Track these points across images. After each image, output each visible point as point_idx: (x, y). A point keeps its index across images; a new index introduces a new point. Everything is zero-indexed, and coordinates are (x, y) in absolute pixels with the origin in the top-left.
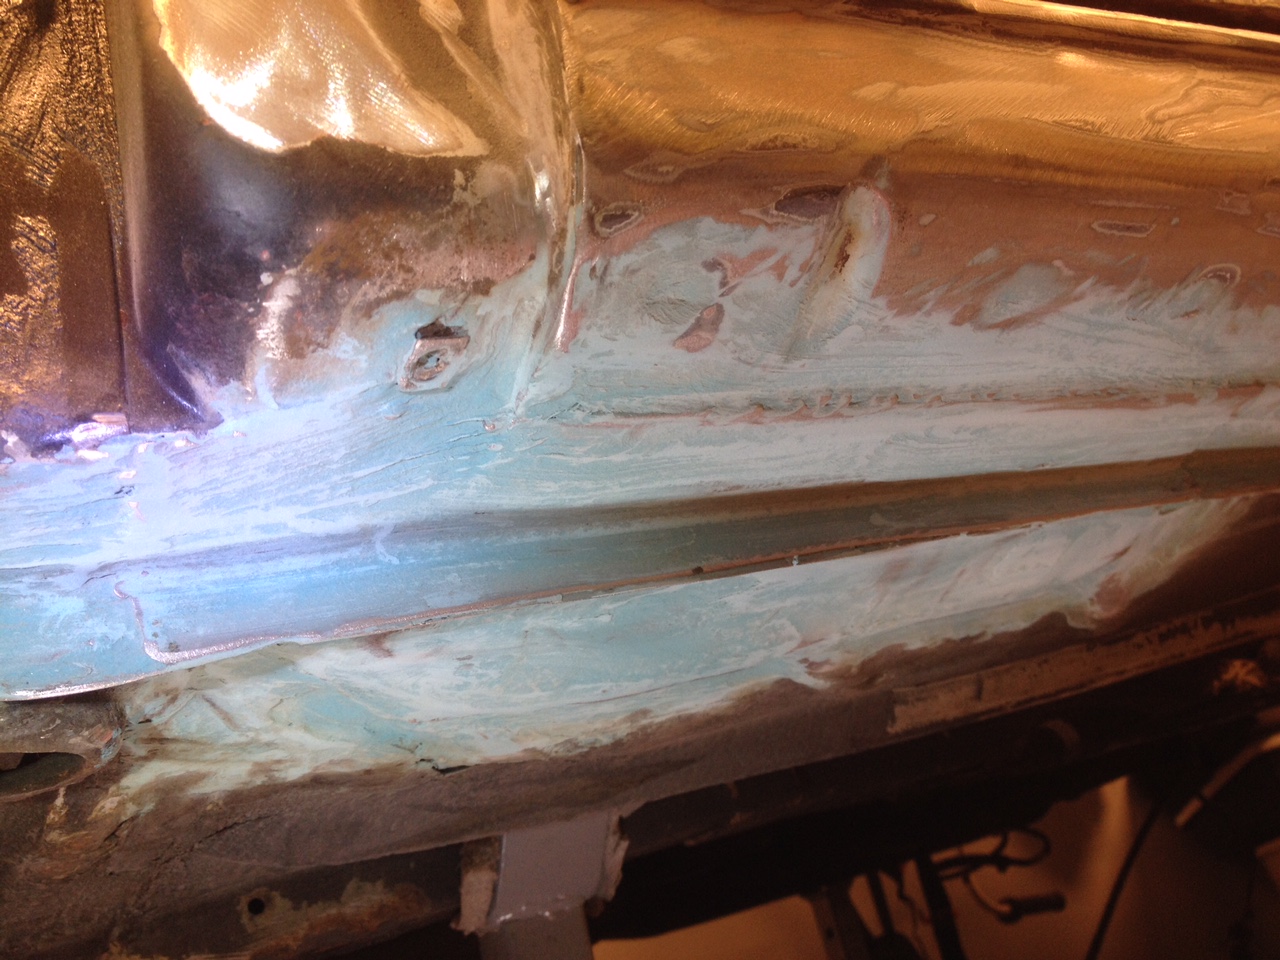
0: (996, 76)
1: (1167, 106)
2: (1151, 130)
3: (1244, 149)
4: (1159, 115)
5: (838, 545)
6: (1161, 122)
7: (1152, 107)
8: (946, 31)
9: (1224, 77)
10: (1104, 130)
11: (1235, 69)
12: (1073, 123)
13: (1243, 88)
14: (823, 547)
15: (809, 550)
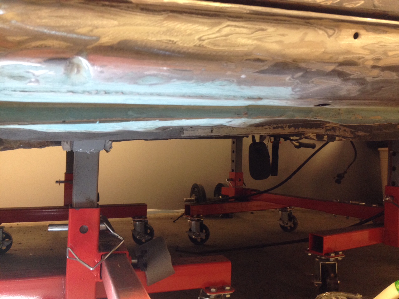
0: (137, 25)
1: (208, 35)
2: (198, 43)
3: (237, 49)
4: (204, 38)
5: (114, 119)
6: (204, 40)
7: (201, 35)
8: (119, 9)
9: (239, 24)
10: (177, 43)
11: (246, 21)
12: (164, 41)
13: (247, 28)
14: (108, 119)
15: (103, 119)
